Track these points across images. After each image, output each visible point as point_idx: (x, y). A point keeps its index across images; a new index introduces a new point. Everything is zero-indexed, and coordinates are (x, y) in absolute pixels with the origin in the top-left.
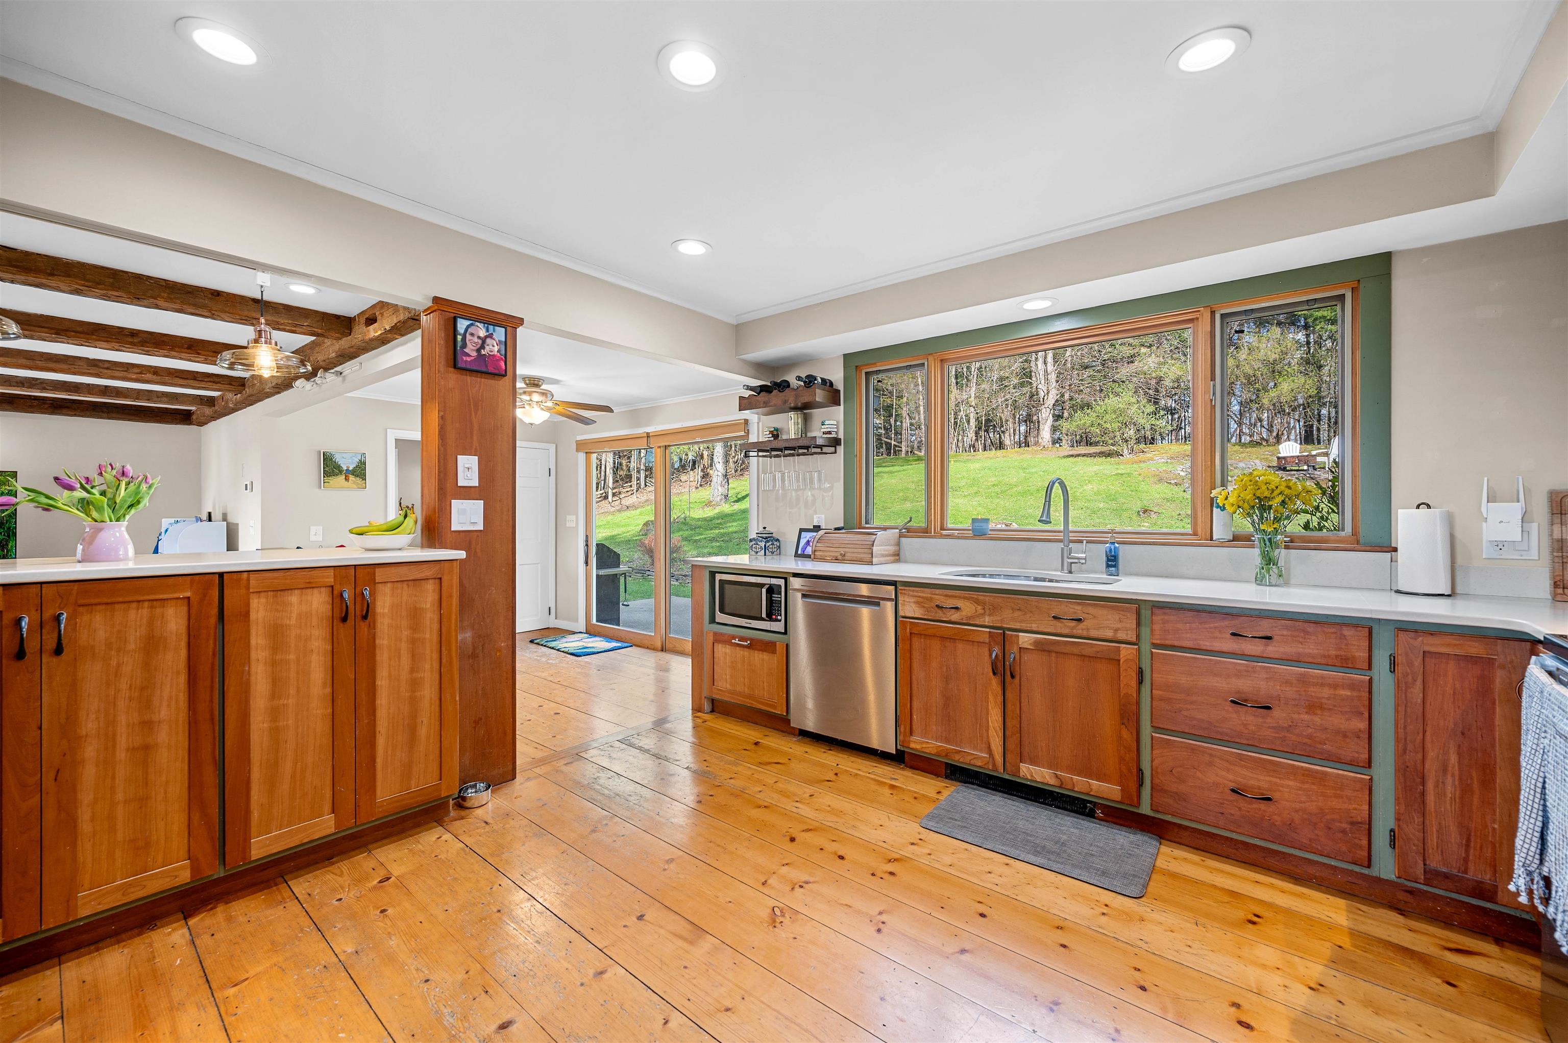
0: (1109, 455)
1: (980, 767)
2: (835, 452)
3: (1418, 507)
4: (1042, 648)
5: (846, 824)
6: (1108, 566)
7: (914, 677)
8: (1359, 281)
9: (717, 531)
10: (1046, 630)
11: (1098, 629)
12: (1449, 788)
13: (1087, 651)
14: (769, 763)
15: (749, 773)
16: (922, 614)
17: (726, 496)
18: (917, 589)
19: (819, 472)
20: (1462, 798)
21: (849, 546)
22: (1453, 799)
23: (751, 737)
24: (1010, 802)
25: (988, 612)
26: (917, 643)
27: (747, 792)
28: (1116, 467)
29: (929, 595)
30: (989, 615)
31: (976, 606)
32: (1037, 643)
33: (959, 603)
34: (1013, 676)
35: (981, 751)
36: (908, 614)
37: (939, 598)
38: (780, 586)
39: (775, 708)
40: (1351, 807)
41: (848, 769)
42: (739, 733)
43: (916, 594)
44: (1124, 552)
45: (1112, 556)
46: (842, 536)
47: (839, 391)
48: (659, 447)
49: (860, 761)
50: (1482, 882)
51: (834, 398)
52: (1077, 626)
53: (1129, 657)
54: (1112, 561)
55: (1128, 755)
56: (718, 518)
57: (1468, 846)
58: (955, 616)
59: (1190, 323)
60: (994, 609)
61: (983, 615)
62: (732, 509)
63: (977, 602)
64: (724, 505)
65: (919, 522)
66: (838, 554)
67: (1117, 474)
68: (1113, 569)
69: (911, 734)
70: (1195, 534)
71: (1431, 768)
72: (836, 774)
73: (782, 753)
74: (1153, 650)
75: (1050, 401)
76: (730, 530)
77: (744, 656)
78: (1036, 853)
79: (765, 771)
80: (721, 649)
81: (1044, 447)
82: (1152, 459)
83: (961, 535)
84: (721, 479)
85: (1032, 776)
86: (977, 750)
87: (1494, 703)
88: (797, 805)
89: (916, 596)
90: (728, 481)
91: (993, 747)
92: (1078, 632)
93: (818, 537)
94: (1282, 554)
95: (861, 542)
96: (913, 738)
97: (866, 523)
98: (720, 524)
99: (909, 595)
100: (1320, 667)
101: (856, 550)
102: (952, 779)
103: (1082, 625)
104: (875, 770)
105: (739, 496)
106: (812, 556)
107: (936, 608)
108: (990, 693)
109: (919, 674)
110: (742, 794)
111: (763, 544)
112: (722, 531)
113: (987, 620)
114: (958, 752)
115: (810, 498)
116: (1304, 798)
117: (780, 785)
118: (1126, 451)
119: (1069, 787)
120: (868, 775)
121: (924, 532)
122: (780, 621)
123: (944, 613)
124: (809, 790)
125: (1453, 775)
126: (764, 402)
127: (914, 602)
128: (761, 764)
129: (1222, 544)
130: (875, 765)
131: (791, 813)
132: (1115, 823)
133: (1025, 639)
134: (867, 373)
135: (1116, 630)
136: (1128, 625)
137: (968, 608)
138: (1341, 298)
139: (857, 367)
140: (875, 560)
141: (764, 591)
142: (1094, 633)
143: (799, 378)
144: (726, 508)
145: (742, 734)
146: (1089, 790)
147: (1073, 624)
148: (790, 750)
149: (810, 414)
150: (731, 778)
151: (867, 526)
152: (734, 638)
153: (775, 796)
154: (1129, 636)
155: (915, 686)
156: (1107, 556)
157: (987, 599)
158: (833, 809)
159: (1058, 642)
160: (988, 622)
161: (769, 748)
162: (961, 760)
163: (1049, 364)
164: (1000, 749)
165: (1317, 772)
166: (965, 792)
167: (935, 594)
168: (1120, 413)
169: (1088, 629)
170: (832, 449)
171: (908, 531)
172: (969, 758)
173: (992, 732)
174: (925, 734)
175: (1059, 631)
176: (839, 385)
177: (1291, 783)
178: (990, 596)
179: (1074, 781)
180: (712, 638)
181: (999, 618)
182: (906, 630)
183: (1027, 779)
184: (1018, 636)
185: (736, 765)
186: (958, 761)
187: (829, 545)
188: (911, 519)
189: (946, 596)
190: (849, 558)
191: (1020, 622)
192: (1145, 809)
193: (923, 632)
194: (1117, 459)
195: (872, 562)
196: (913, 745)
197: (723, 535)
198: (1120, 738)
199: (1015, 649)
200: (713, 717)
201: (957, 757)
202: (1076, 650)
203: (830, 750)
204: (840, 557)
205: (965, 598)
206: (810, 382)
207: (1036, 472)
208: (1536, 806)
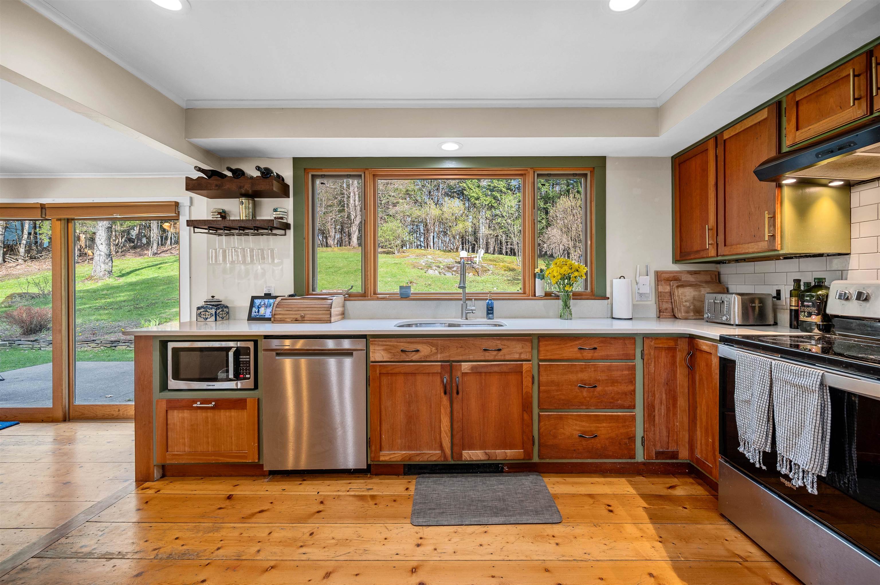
0: (388, 253)
1: (435, 461)
2: (285, 235)
3: (620, 278)
4: (476, 372)
5: (357, 551)
6: (488, 314)
7: (382, 407)
8: (594, 168)
9: (103, 301)
10: (479, 359)
11: (510, 354)
12: (663, 411)
13: (505, 369)
14: (253, 515)
15: (236, 533)
16: (389, 358)
17: (110, 272)
18: (385, 339)
19: (272, 251)
20: (667, 414)
21: (307, 309)
22: (664, 416)
23: (220, 492)
24: (455, 479)
25: (439, 351)
26: (385, 381)
27: (244, 558)
28: (393, 259)
29: (396, 344)
30: (441, 353)
31: (431, 347)
32: (473, 368)
33: (419, 347)
34: (458, 393)
35: (435, 450)
36: (378, 359)
37: (403, 345)
38: (249, 348)
39: (245, 457)
40: (628, 430)
41: (329, 493)
42: (205, 492)
43: (385, 343)
44: (497, 305)
45: (490, 308)
46: (298, 301)
47: (288, 186)
48: (60, 220)
49: (333, 482)
50: (674, 451)
51: (284, 192)
52: (497, 354)
53: (527, 369)
54: (490, 311)
55: (527, 429)
56: (103, 290)
57: (669, 436)
58: (416, 357)
59: (521, 176)
60: (444, 348)
61: (436, 353)
62: (117, 282)
63: (432, 344)
64: (107, 279)
65: (358, 289)
66: (298, 317)
67: (395, 263)
68: (491, 315)
69: (381, 451)
70: (524, 293)
71: (657, 402)
72: (322, 503)
73: (260, 498)
74: (540, 363)
75: (357, 222)
76: (118, 299)
77: (207, 418)
78: (496, 514)
79: (253, 525)
80: (176, 416)
81: (354, 247)
82: (408, 256)
83: (390, 297)
84: (104, 258)
85: (470, 458)
86: (432, 450)
87: (677, 368)
88: (303, 550)
89: (385, 345)
90: (112, 260)
91: (444, 444)
92: (499, 357)
93: (276, 303)
94: (572, 302)
95: (318, 306)
96: (383, 453)
97: (313, 290)
98: (106, 294)
99: (378, 345)
100: (616, 361)
101: (315, 312)
102: (409, 475)
103: (501, 353)
104: (350, 486)
105: (123, 272)
106: (272, 319)
107: (401, 353)
108: (442, 408)
109: (387, 403)
110: (239, 563)
111: (213, 311)
112: (108, 300)
113: (439, 357)
114: (418, 455)
115: (260, 271)
116: (610, 431)
117: (275, 535)
118: (396, 251)
119: (494, 458)
120: (348, 493)
121: (363, 296)
122: (249, 378)
123: (407, 355)
124: (306, 528)
125: (664, 405)
126: (216, 186)
127: (384, 350)
128: (245, 519)
129: (540, 298)
130: (349, 481)
131: (302, 563)
132: (515, 472)
133: (466, 367)
134: (313, 176)
135: (520, 354)
136: (527, 350)
137: (425, 350)
138: (585, 175)
139: (305, 169)
140: (333, 319)
141: (231, 354)
142: (508, 357)
143: (258, 168)
144: (111, 281)
145: (210, 492)
146: (506, 456)
147: (495, 353)
148: (267, 493)
149: (260, 202)
150: (218, 549)
151: (314, 293)
152: (195, 401)
153: (276, 549)
154: (528, 357)
155: (383, 413)
156: (487, 307)
157: (439, 342)
158: (338, 540)
159: (487, 365)
160: (440, 358)
161: (246, 499)
162: (420, 460)
163: (356, 201)
164: (449, 445)
165: (615, 415)
166: (424, 482)
167: (400, 342)
168: (393, 231)
169: (504, 355)
170: (282, 232)
171: (349, 296)
172: (427, 457)
173: (443, 435)
174: (391, 448)
175: (487, 358)
176: (289, 179)
177: (604, 425)
178: (441, 340)
179: (497, 453)
180: (165, 406)
181: (447, 355)
182: (376, 371)
183: (467, 461)
184: (461, 365)
185: (218, 530)
186: (419, 461)
187: (288, 309)
188: (352, 287)
189: (409, 342)
190: (308, 319)
191: (462, 355)
192: (536, 459)
193: (390, 372)
194: (392, 255)
195: (330, 321)
196: (382, 459)
197: (111, 304)
198: (523, 419)
199: (459, 374)
200: (167, 482)
201: (418, 459)
202: (496, 369)
203: (304, 480)
204: (299, 318)
205: (423, 343)
206: (268, 174)
207: (353, 261)
208: (764, 419)
